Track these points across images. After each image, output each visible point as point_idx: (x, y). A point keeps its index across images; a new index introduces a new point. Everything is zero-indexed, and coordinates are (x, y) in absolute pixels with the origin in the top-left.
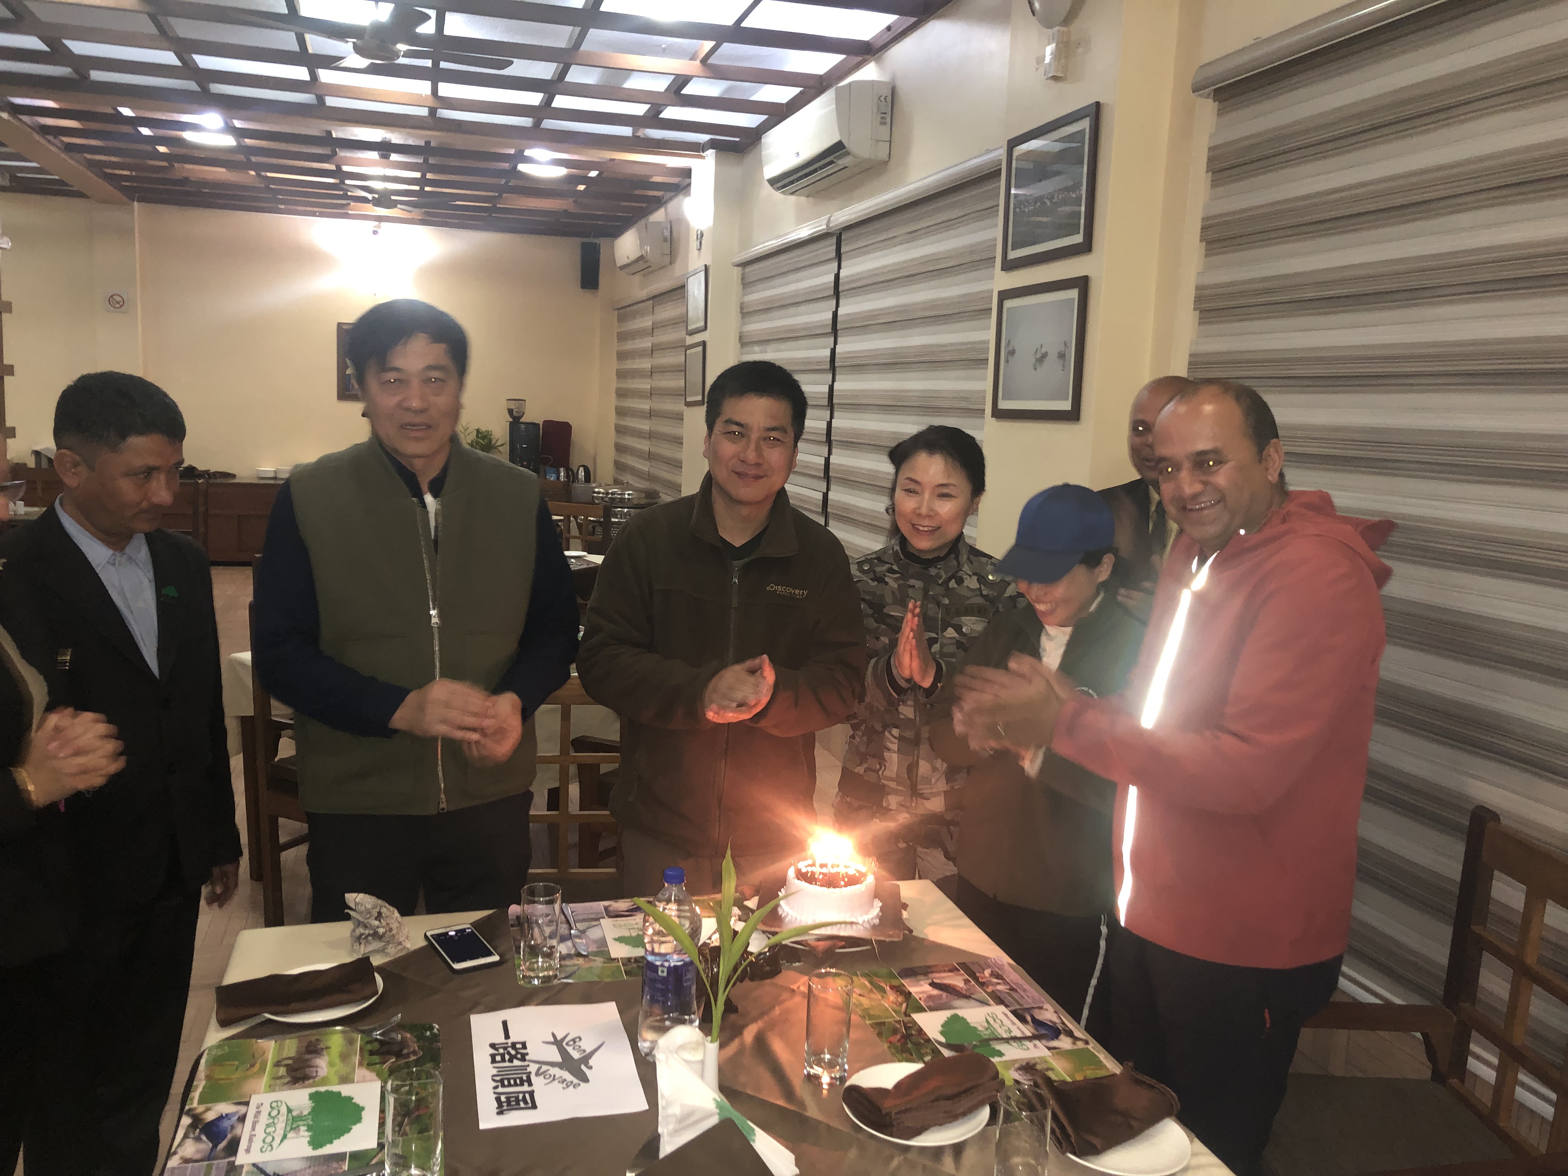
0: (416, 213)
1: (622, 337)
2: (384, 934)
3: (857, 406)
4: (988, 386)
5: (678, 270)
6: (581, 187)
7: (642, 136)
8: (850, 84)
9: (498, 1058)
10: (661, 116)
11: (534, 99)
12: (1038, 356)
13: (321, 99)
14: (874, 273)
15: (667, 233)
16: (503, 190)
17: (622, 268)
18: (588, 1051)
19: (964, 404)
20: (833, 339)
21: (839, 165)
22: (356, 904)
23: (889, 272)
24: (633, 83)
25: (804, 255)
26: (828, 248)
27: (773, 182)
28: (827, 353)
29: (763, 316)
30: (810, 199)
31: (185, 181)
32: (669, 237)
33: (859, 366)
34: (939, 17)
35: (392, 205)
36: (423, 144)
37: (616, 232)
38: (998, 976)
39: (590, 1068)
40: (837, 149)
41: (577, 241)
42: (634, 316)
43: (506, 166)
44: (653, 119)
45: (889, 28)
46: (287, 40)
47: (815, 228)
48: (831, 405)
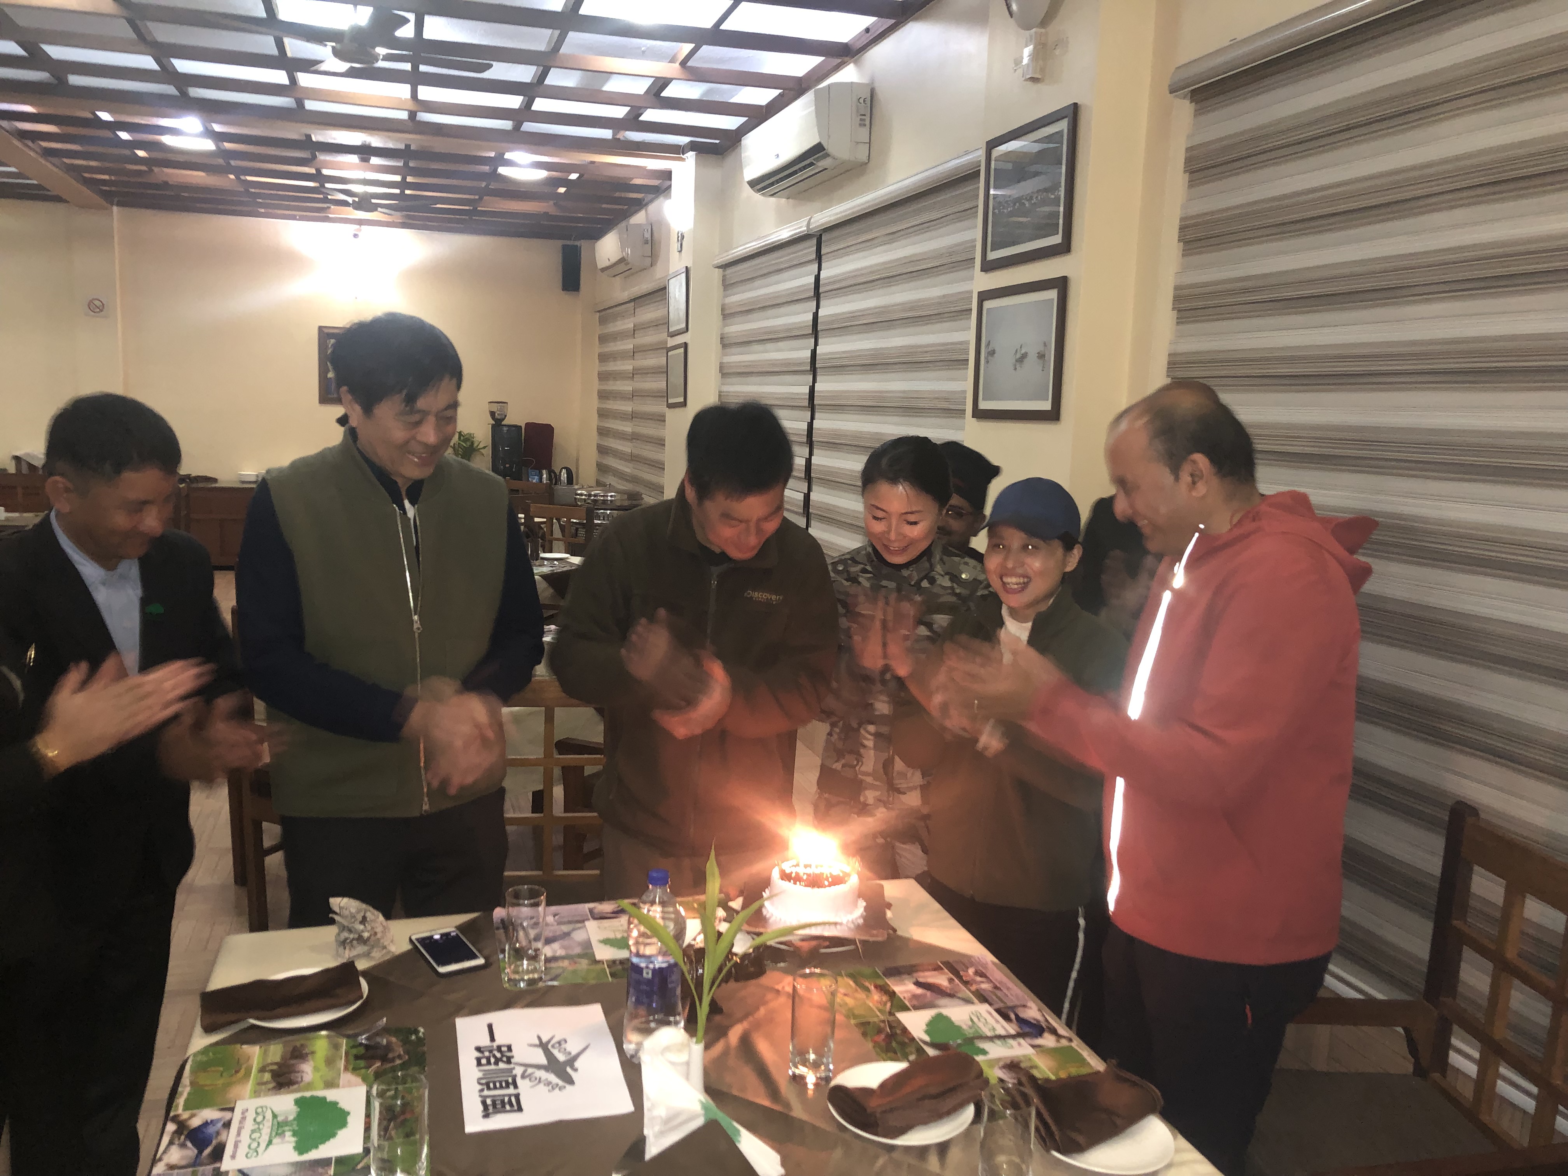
0: (397, 217)
1: (604, 339)
2: (369, 938)
3: (838, 407)
4: (968, 387)
5: (658, 272)
6: (562, 190)
7: (622, 138)
8: (829, 86)
9: (484, 1061)
10: (641, 118)
11: (514, 102)
12: (1018, 356)
13: (300, 103)
15: (648, 235)
16: (484, 193)
17: (603, 270)
18: (574, 1053)
19: (945, 405)
20: (813, 340)
21: (818, 167)
22: (340, 908)
24: (612, 86)
25: (785, 256)
26: (809, 250)
27: (753, 184)
28: (808, 354)
29: (745, 318)
30: (792, 200)
31: (166, 185)
32: (649, 238)
33: (840, 367)
34: (916, 19)
35: (373, 208)
36: (403, 147)
37: (598, 235)
38: (982, 975)
39: (576, 1070)
40: (817, 150)
41: (559, 243)
42: (615, 318)
43: (486, 168)
44: (633, 122)
45: (867, 30)
46: (265, 44)
47: (795, 229)
48: (812, 406)
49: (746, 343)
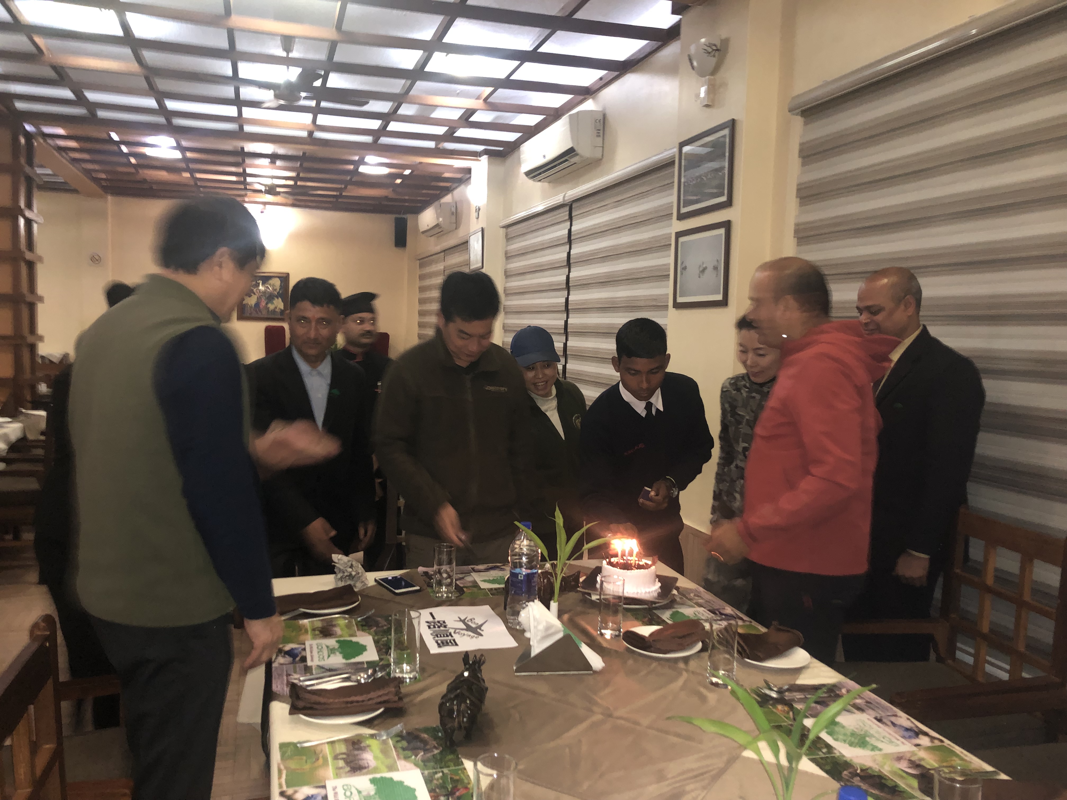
0: (290, 200)
1: (422, 277)
2: (355, 575)
3: (584, 309)
4: (670, 291)
5: (461, 233)
6: (399, 181)
7: (441, 148)
8: (578, 113)
9: (432, 627)
10: (455, 135)
11: (375, 124)
12: (701, 269)
13: (241, 128)
14: (595, 227)
15: (454, 210)
16: (347, 183)
17: (424, 232)
18: (480, 624)
19: (654, 303)
20: (567, 269)
21: (570, 162)
23: (604, 226)
24: (437, 114)
25: (547, 218)
26: (564, 213)
27: (528, 174)
28: (564, 278)
29: (521, 258)
30: (551, 184)
32: (455, 211)
33: (586, 285)
34: (633, 72)
35: (278, 193)
36: (301, 154)
37: (418, 210)
39: (483, 630)
40: (570, 152)
41: (393, 216)
42: (430, 263)
43: (352, 167)
44: (450, 136)
45: (601, 79)
46: (229, 91)
47: (554, 202)
48: (567, 310)
49: (522, 274)
